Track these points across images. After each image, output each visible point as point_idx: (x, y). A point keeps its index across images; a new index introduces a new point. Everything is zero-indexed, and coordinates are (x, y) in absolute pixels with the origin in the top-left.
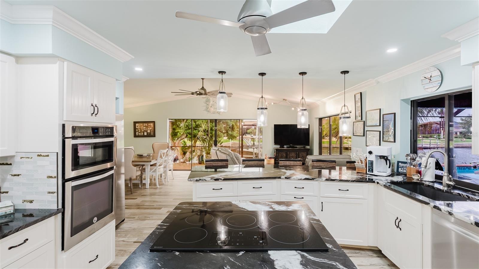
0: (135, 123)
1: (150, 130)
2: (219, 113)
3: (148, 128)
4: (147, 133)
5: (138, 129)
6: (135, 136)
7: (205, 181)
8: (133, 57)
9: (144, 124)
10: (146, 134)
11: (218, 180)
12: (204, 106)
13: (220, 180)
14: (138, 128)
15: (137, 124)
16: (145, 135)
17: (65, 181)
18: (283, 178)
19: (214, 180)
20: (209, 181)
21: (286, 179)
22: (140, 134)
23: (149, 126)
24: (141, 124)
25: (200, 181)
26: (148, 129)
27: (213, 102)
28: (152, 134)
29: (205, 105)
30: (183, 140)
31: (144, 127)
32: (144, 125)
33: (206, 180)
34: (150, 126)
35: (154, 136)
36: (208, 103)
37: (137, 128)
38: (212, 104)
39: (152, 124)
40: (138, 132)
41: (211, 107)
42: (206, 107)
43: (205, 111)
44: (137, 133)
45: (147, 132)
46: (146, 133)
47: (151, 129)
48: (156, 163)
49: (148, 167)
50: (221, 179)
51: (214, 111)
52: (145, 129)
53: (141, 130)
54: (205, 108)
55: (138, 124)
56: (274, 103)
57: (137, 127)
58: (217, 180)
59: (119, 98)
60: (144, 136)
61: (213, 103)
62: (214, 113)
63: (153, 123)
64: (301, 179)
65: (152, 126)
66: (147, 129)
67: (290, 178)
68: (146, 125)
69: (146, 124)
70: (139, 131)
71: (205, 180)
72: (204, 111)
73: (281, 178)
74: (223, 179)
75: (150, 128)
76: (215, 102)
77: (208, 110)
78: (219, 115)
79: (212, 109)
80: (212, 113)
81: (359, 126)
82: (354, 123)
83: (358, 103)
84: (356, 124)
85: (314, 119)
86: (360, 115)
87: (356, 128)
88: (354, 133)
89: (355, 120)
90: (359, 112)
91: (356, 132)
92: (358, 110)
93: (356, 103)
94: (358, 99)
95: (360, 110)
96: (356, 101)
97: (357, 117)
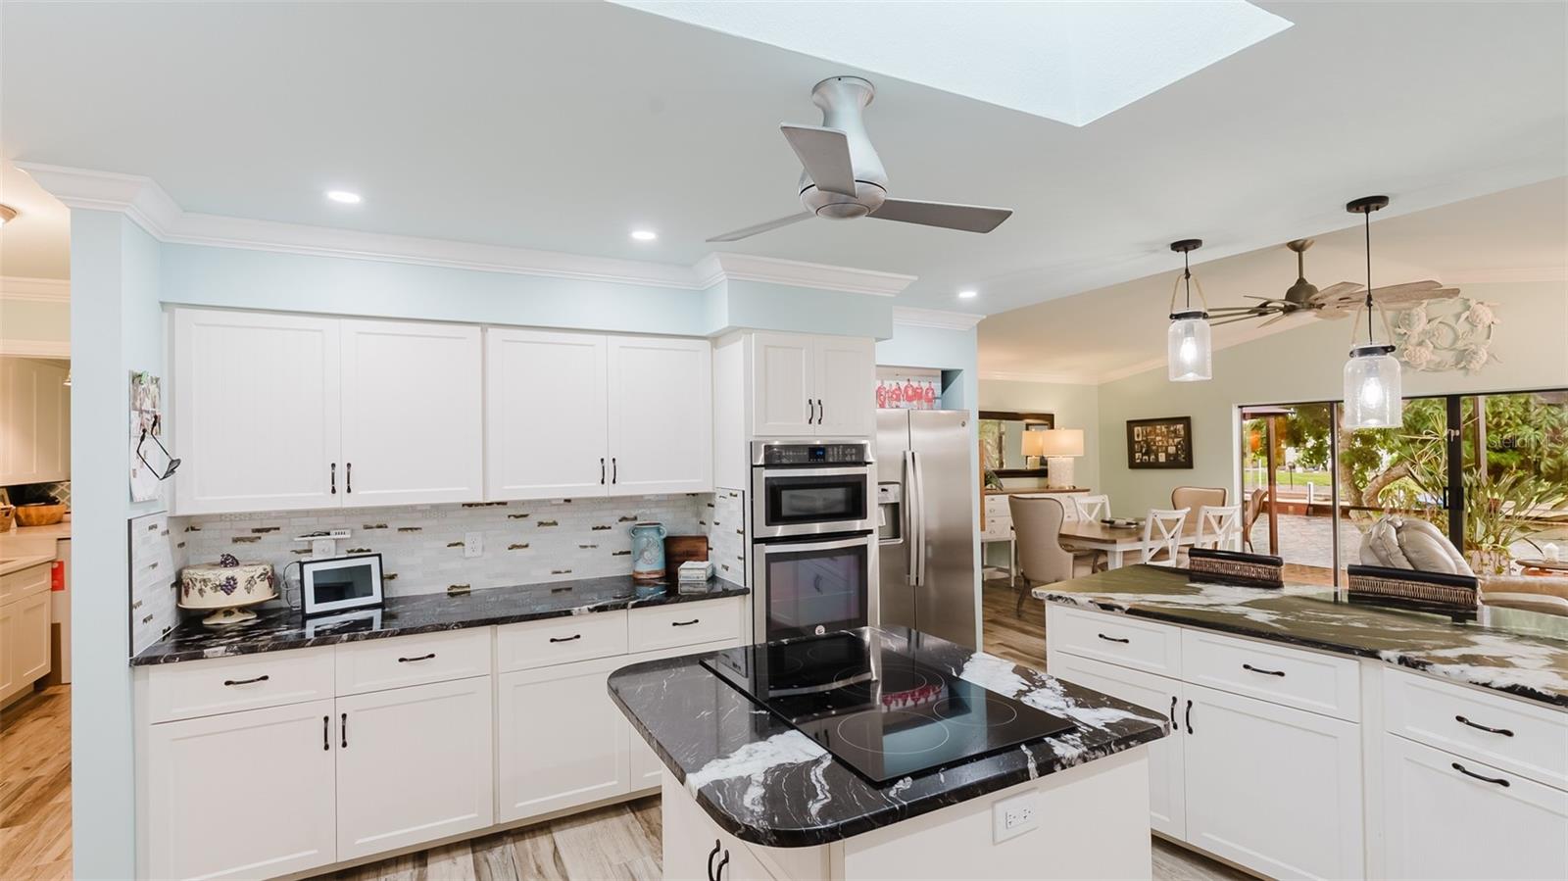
0: (1131, 424)
1: (1176, 446)
2: (1464, 367)
3: (1171, 441)
4: (1168, 455)
5: (1139, 442)
6: (1133, 465)
7: (1072, 603)
8: (916, 278)
9: (1158, 427)
10: (1162, 458)
11: (1113, 610)
13: (1116, 610)
14: (1140, 439)
15: (1136, 429)
16: (1160, 460)
17: (756, 541)
18: (1388, 660)
19: (1099, 605)
20: (1083, 607)
21: (1403, 667)
22: (1147, 458)
23: (1172, 432)
24: (1149, 429)
25: (1060, 601)
26: (1168, 442)
27: (1429, 321)
28: (1182, 458)
30: (1398, 482)
31: (1157, 435)
32: (1156, 429)
33: (1075, 603)
34: (1175, 431)
35: (1188, 464)
36: (1402, 331)
37: (1136, 439)
38: (1424, 332)
39: (1180, 427)
40: (1141, 452)
41: (1421, 344)
44: (1137, 455)
45: (1166, 451)
46: (1164, 454)
47: (1179, 443)
48: (1140, 551)
49: (1115, 558)
50: (1120, 608)
51: (1438, 360)
52: (1160, 444)
53: (1149, 446)
55: (1139, 428)
57: (1138, 436)
58: (1107, 607)
59: (961, 371)
60: (1157, 466)
61: (1428, 327)
62: (1435, 371)
63: (1186, 421)
64: (1486, 685)
65: (1182, 433)
66: (1165, 444)
67: (1427, 668)
68: (1164, 429)
69: (1163, 427)
70: (1144, 451)
71: (1072, 600)
73: (1380, 658)
74: (1126, 608)
75: (1176, 440)
76: (1439, 320)
77: (1407, 359)
78: (1467, 374)
79: (1426, 354)
80: (1423, 368)
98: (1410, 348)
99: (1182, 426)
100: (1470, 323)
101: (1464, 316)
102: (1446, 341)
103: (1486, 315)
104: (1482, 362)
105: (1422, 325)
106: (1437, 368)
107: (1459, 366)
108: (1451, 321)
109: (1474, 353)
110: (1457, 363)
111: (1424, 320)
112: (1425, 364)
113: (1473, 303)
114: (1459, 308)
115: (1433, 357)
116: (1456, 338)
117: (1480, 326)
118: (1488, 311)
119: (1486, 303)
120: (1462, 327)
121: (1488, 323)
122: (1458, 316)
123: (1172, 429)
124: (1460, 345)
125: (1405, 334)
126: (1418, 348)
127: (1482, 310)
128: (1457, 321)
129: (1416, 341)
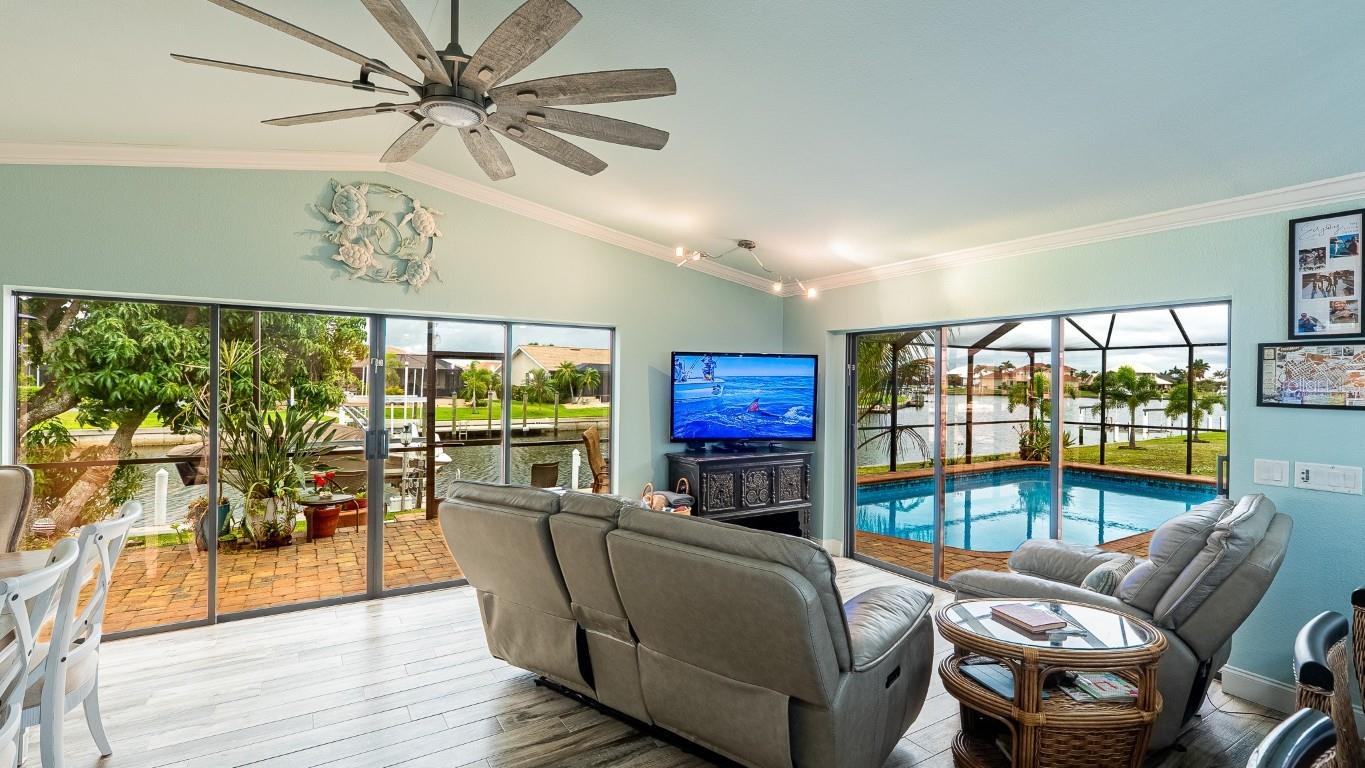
2: (404, 282)
12: (313, 232)
27: (371, 214)
29: (320, 225)
36: (338, 218)
38: (363, 227)
41: (356, 241)
42: (328, 240)
43: (315, 262)
51: (378, 267)
54: (317, 242)
56: (702, 256)
61: (368, 221)
62: (375, 280)
72: (311, 258)
76: (382, 216)
77: (340, 258)
78: (407, 291)
79: (365, 257)
80: (361, 273)
81: (1332, 363)
82: (1269, 353)
83: (1321, 258)
84: (1295, 355)
85: (827, 336)
86: (1346, 313)
87: (1288, 373)
88: (1266, 392)
89: (1291, 335)
90: (1333, 299)
91: (1289, 391)
92: (1326, 293)
93: (1304, 261)
94: (1333, 241)
95: (1349, 291)
96: (1301, 252)
97: (1307, 325)
98: (347, 244)
100: (414, 229)
101: (407, 218)
102: (387, 244)
103: (430, 226)
104: (424, 279)
105: (361, 217)
106: (375, 277)
107: (402, 279)
108: (392, 221)
109: (418, 266)
110: (400, 276)
111: (364, 211)
112: (365, 269)
113: (417, 205)
114: (401, 207)
115: (375, 263)
116: (398, 244)
117: (423, 235)
118: (432, 220)
119: (431, 210)
120: (405, 231)
121: (431, 233)
122: (401, 217)
124: (402, 253)
125: (341, 222)
126: (357, 248)
127: (426, 216)
128: (399, 223)
129: (353, 236)
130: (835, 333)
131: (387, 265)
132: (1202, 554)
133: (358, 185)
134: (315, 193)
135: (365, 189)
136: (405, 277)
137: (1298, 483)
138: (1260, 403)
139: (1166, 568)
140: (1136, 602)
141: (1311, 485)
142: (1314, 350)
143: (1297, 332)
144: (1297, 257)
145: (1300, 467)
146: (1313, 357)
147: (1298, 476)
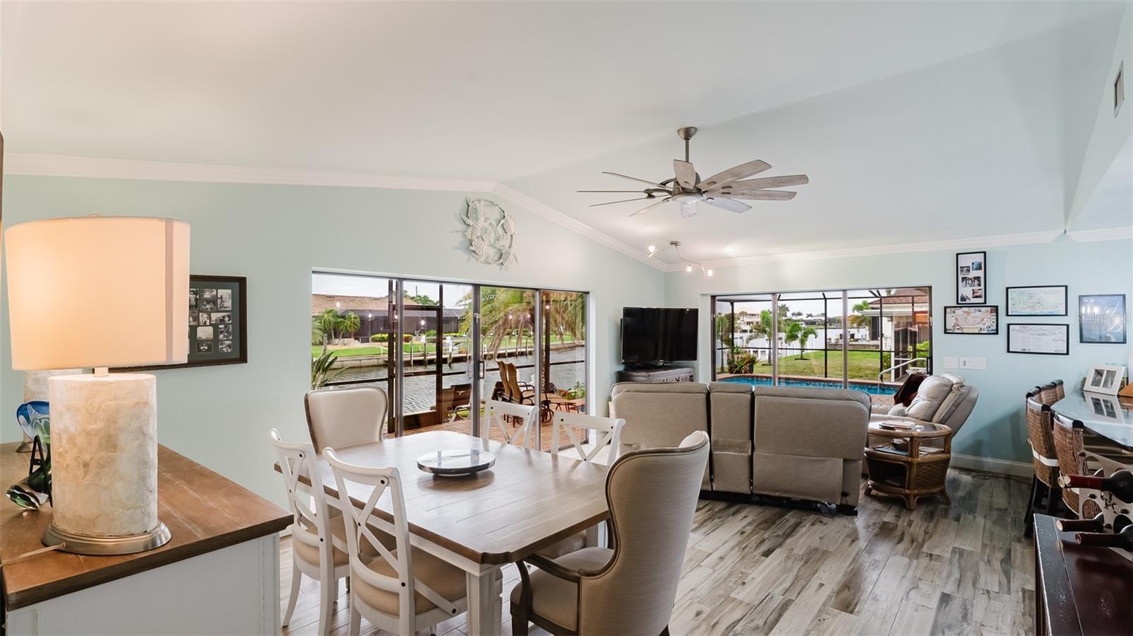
1: (215, 326)
2: (502, 263)
3: (202, 317)
4: (194, 343)
12: (458, 231)
23: (208, 301)
26: (196, 319)
27: (486, 220)
28: (226, 346)
29: (461, 227)
34: (213, 301)
35: (237, 356)
36: (471, 222)
38: (483, 228)
39: (225, 294)
41: (480, 237)
42: (466, 236)
43: (458, 251)
45: (191, 336)
47: (222, 321)
54: (460, 238)
61: (485, 225)
63: (237, 285)
65: (228, 304)
72: (455, 248)
75: (215, 316)
76: (491, 221)
77: (472, 248)
78: (501, 269)
79: (484, 248)
80: (482, 258)
81: (973, 315)
82: (948, 310)
83: (968, 271)
84: (959, 312)
85: (699, 297)
86: (978, 294)
87: (956, 319)
88: (947, 327)
89: (958, 303)
90: (973, 288)
91: (957, 327)
92: (972, 285)
93: (962, 271)
94: (973, 264)
95: (979, 285)
96: (961, 267)
97: (963, 299)
98: (475, 239)
99: (230, 291)
100: (504, 230)
101: (502, 221)
102: (492, 239)
103: (512, 227)
104: (510, 262)
105: (482, 222)
106: (488, 261)
107: (499, 262)
108: (495, 224)
109: (507, 254)
110: (498, 260)
111: (483, 218)
112: (484, 256)
113: (506, 214)
114: (498, 216)
115: (488, 251)
116: (497, 239)
117: (508, 234)
118: (513, 224)
119: (513, 217)
120: (500, 231)
121: (512, 232)
122: (499, 222)
123: (207, 295)
124: (499, 245)
125: (472, 225)
126: (480, 241)
127: (511, 222)
128: (497, 226)
129: (479, 234)
130: (703, 295)
131: (492, 253)
132: (950, 394)
133: (479, 201)
134: (459, 206)
135: (483, 203)
136: (501, 261)
137: (962, 367)
138: (945, 332)
139: (936, 403)
140: (924, 418)
141: (966, 367)
142: (966, 309)
143: (960, 302)
144: (959, 269)
145: (962, 359)
146: (966, 312)
147: (962, 363)
